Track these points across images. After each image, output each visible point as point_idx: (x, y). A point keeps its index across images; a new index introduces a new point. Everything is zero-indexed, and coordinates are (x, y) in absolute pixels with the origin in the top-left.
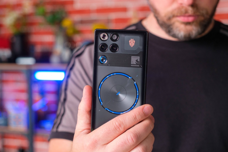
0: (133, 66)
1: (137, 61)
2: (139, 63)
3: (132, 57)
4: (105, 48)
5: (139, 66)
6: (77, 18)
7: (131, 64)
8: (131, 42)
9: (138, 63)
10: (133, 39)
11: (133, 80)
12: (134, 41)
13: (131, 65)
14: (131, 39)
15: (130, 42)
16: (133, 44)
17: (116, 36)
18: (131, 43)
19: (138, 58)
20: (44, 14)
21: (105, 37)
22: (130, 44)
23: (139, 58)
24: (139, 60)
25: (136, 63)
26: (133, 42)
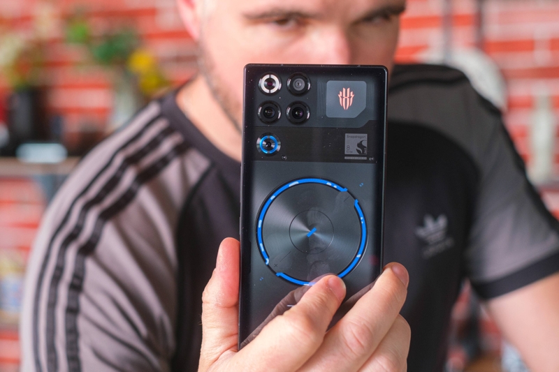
0: (351, 158)
1: (360, 145)
2: (366, 152)
3: (346, 135)
4: (273, 114)
5: (365, 158)
6: (165, 49)
7: (346, 153)
8: (344, 96)
9: (363, 151)
10: (348, 90)
11: (352, 195)
12: (352, 93)
13: (346, 158)
14: (344, 90)
15: (340, 96)
16: (350, 102)
17: (303, 82)
18: (344, 99)
19: (364, 138)
20: (87, 40)
21: (273, 84)
22: (342, 102)
23: (366, 139)
24: (365, 144)
25: (358, 151)
26: (350, 97)
